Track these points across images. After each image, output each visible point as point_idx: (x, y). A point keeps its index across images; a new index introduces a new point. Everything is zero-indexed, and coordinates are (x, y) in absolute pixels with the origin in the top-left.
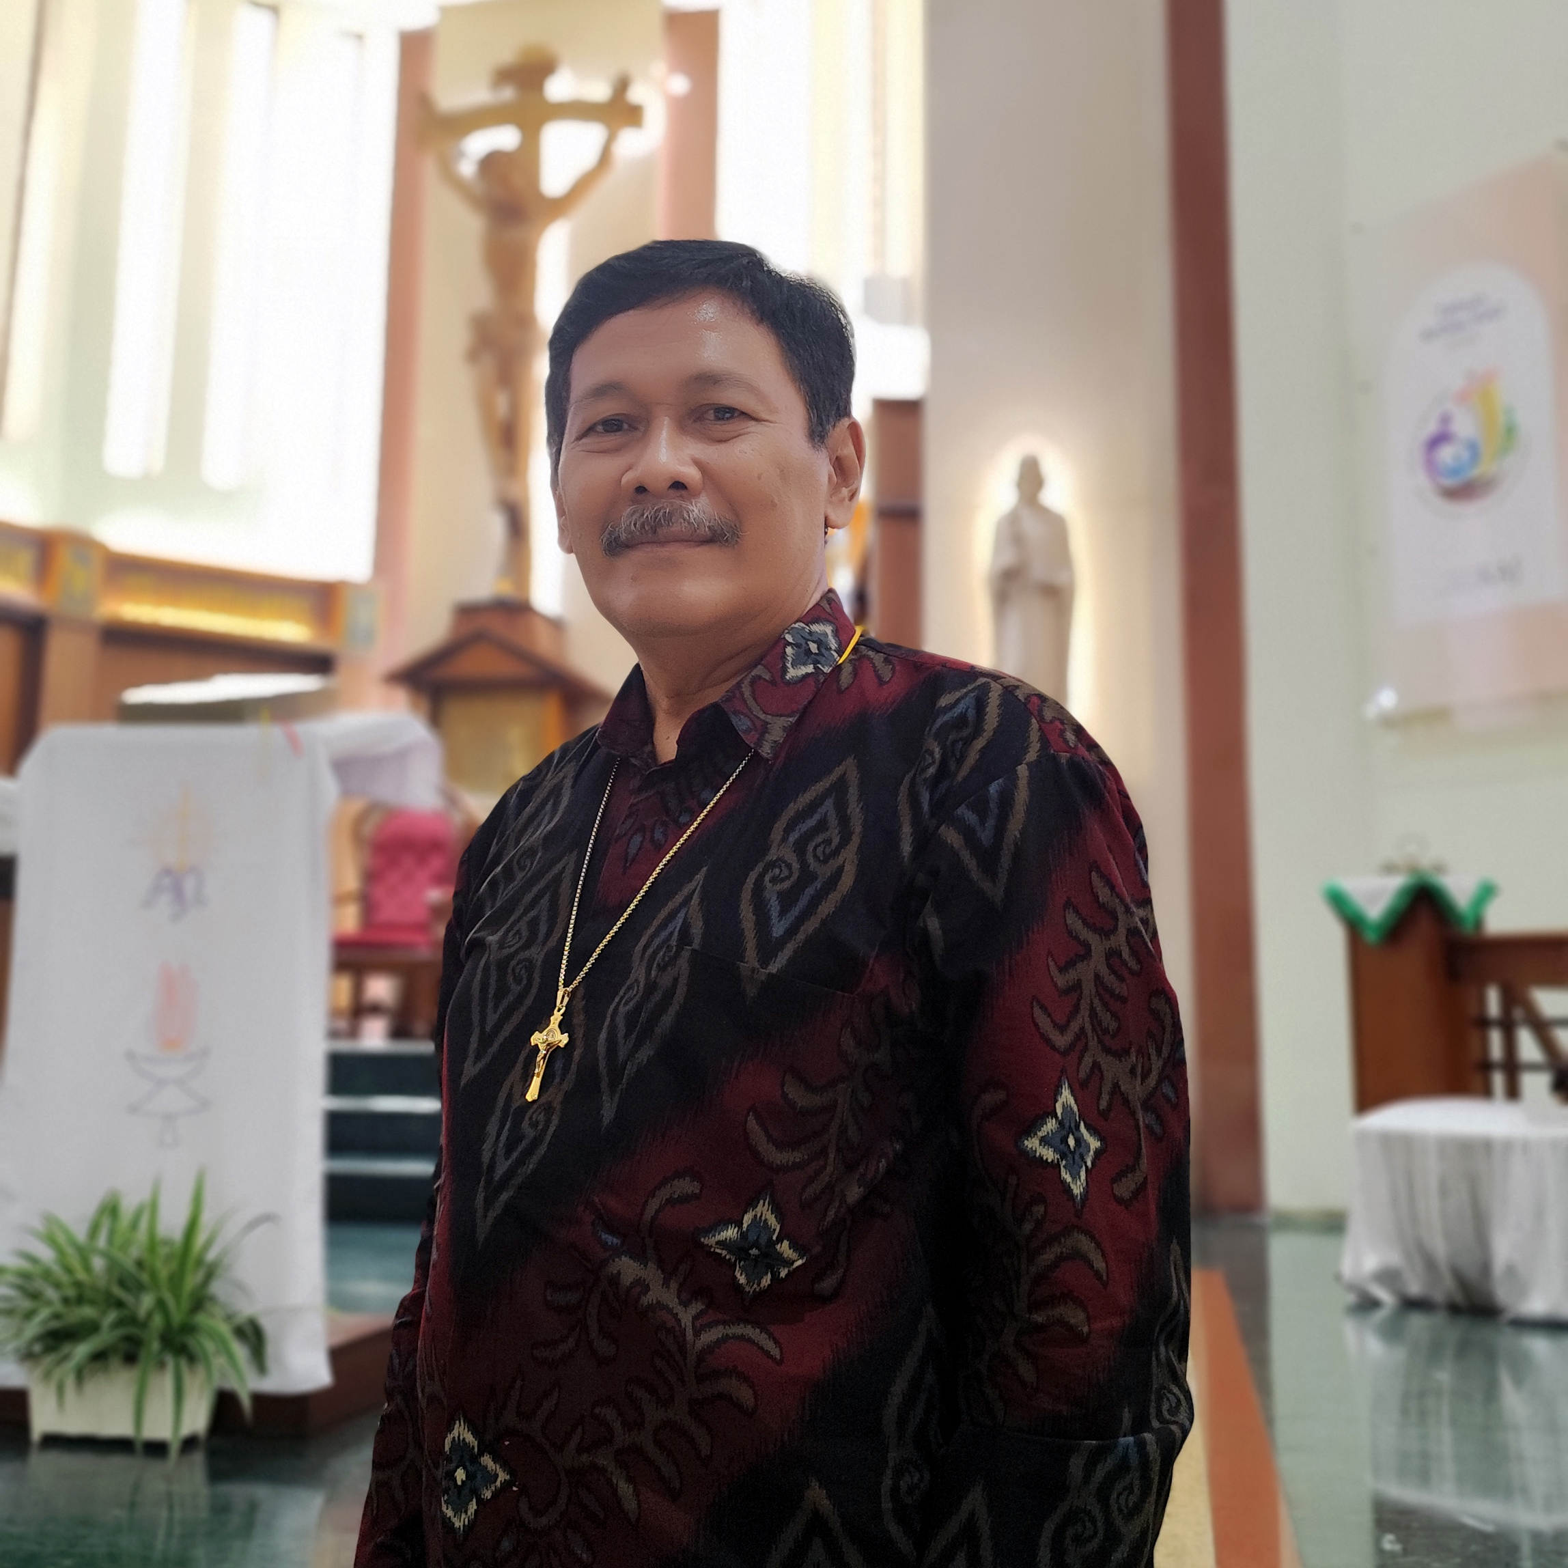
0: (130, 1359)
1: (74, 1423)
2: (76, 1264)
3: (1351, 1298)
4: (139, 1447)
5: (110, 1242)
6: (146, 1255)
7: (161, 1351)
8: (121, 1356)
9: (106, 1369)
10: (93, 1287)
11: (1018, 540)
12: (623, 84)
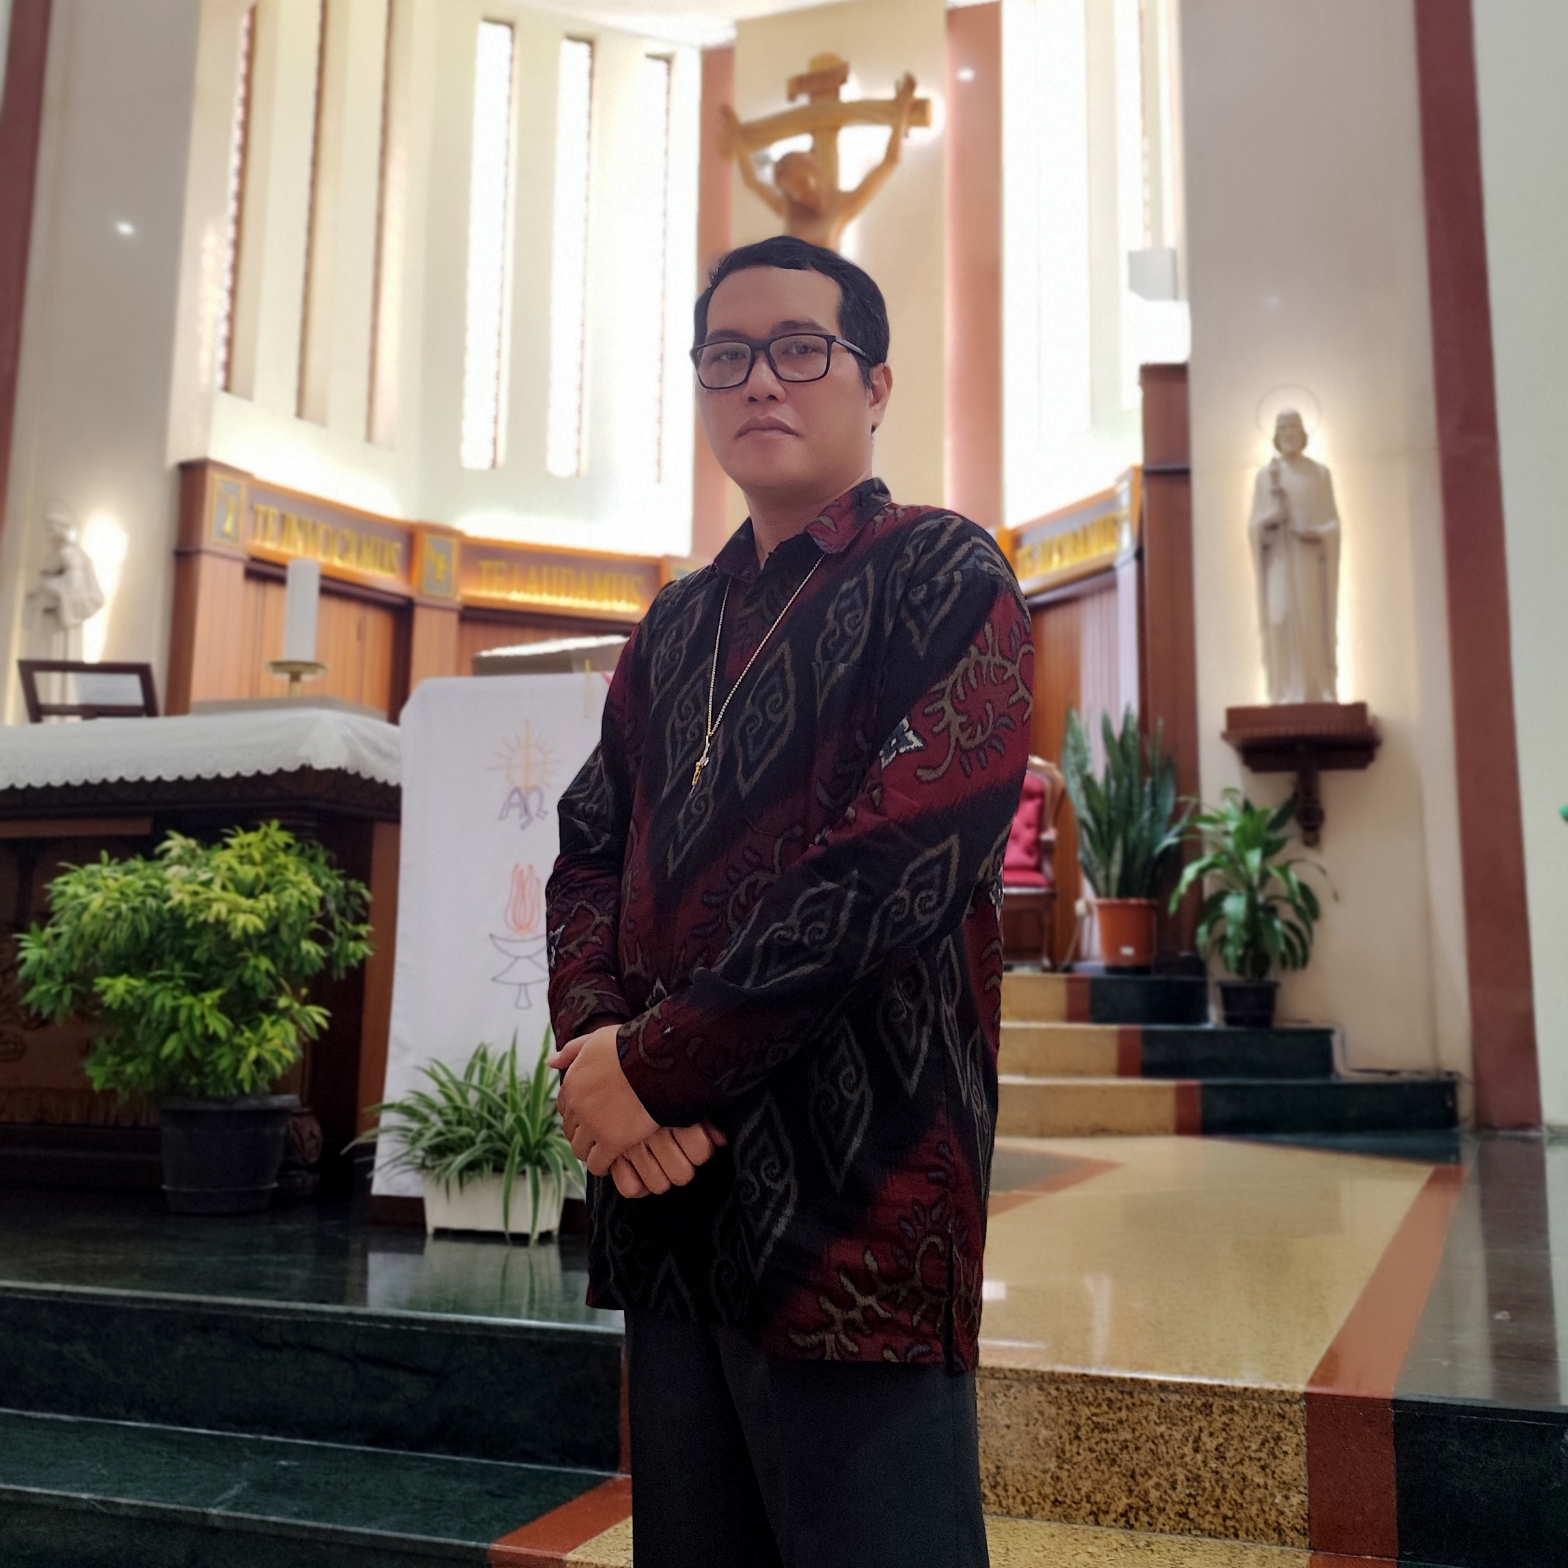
0: (498, 1169)
1: (457, 1220)
2: (456, 1096)
4: (508, 1237)
5: (481, 1080)
6: (508, 1090)
7: (522, 1163)
8: (491, 1165)
9: (481, 1175)
10: (469, 1112)
11: (1279, 493)
12: (909, 84)
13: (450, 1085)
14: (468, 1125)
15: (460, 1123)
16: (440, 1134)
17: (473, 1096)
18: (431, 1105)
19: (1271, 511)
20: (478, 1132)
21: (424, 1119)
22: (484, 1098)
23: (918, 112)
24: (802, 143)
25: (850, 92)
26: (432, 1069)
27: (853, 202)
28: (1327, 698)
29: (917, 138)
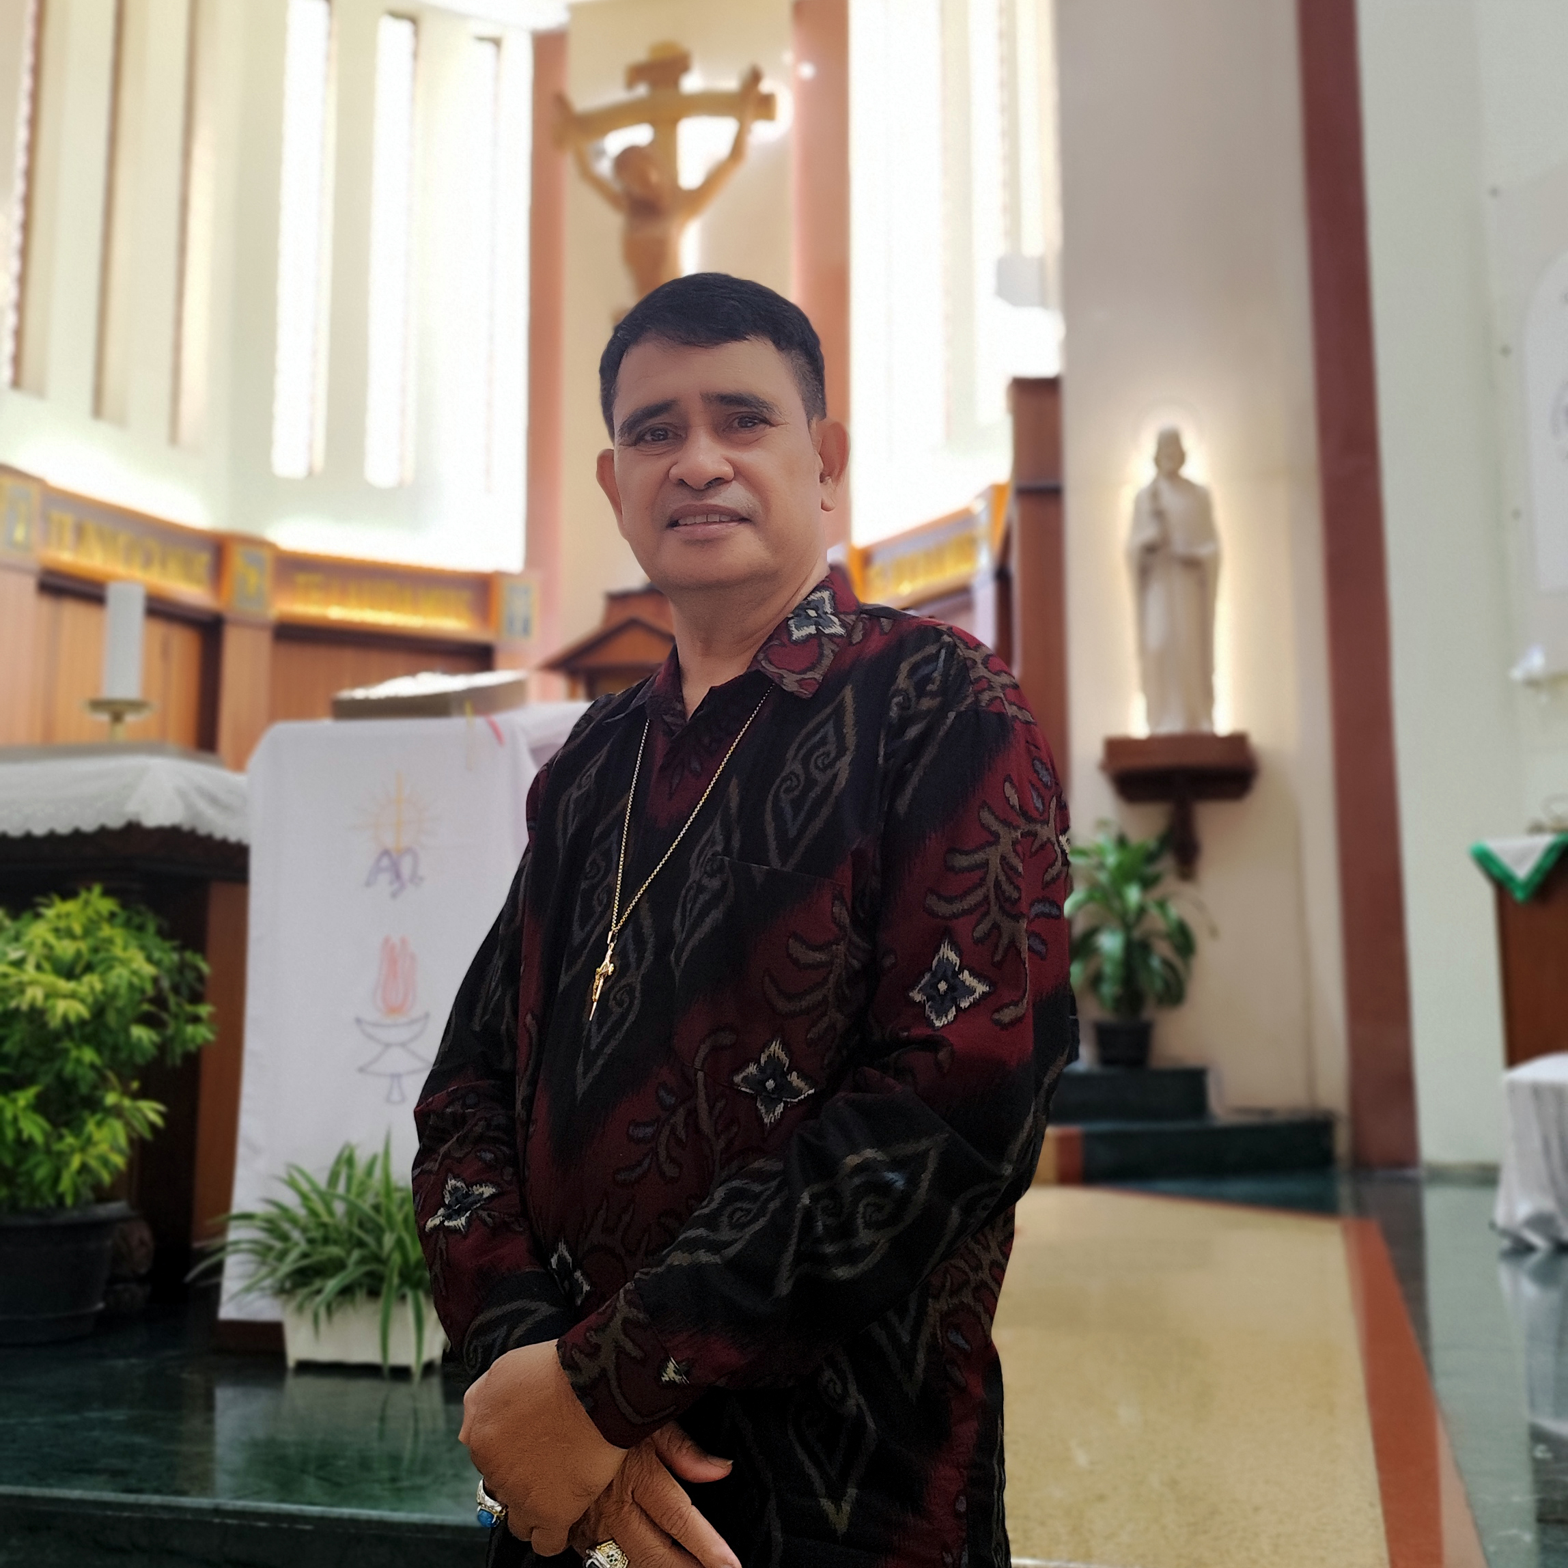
0: (374, 1293)
1: (325, 1353)
2: (320, 1208)
3: (1506, 1243)
4: (386, 1372)
5: (348, 1188)
6: (382, 1200)
7: (401, 1286)
8: (364, 1291)
9: (352, 1301)
10: (336, 1228)
11: (1159, 514)
12: (755, 77)
13: (314, 1196)
14: (336, 1243)
15: (326, 1241)
16: (305, 1255)
17: (339, 1208)
18: (294, 1221)
19: (1150, 533)
20: (349, 1253)
21: (284, 1237)
22: (352, 1210)
23: (765, 106)
24: (640, 135)
25: (692, 83)
26: (291, 1176)
27: (695, 200)
28: (1204, 728)
29: (763, 133)
